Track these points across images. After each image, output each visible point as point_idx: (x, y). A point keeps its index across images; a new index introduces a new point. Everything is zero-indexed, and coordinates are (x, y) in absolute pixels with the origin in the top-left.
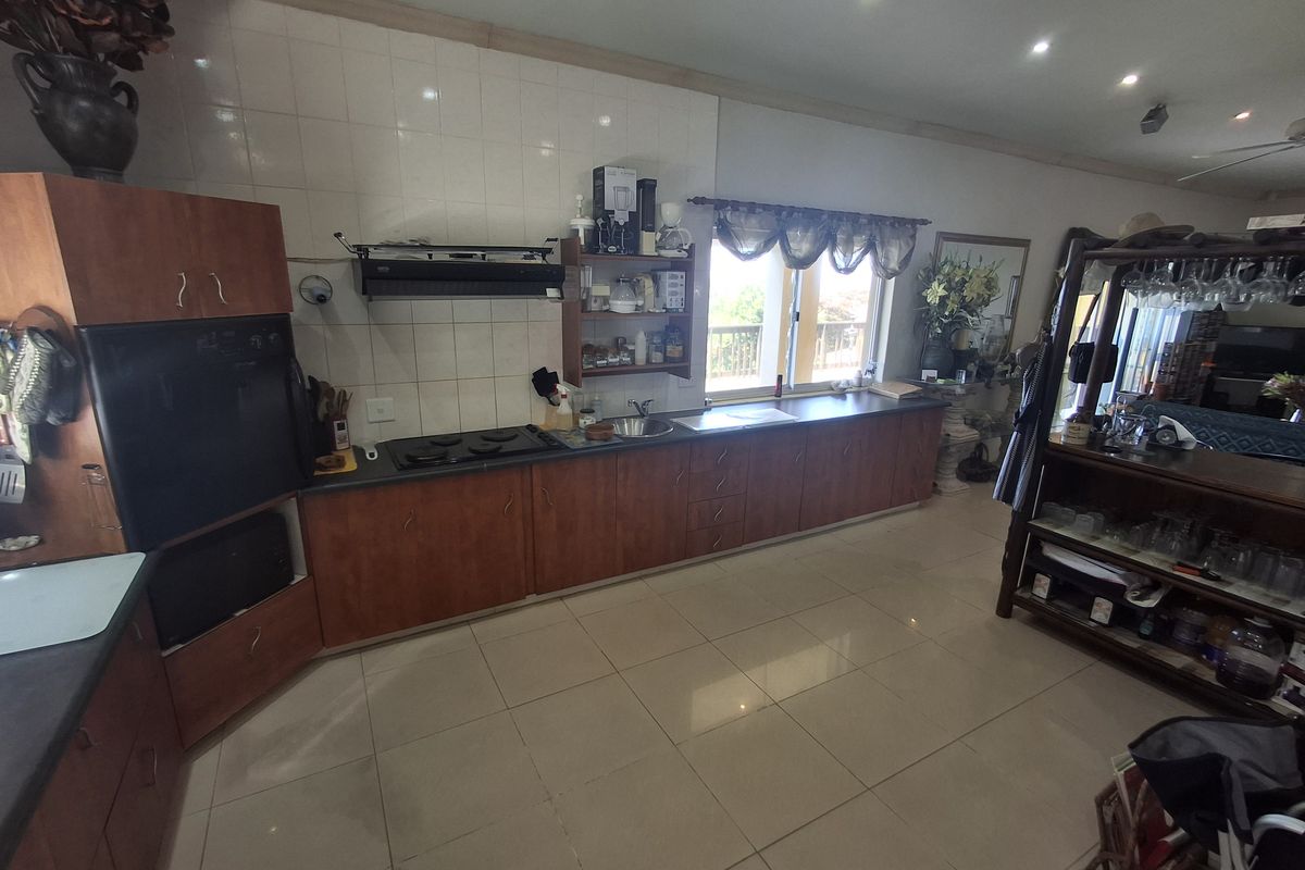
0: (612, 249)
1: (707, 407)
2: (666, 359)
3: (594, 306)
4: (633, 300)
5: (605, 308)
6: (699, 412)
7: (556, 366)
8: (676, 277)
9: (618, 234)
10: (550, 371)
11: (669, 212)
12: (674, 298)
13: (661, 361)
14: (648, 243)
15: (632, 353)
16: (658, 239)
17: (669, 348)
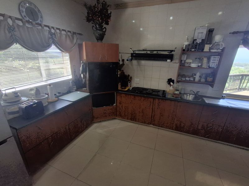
0: (193, 50)
1: (223, 98)
2: (206, 81)
3: (186, 65)
4: (198, 64)
5: (189, 65)
6: (219, 99)
7: (174, 78)
8: (216, 58)
9: (196, 46)
10: (173, 79)
11: (217, 38)
12: (213, 64)
13: (205, 81)
14: (207, 48)
15: (194, 78)
16: (210, 46)
17: (208, 78)
